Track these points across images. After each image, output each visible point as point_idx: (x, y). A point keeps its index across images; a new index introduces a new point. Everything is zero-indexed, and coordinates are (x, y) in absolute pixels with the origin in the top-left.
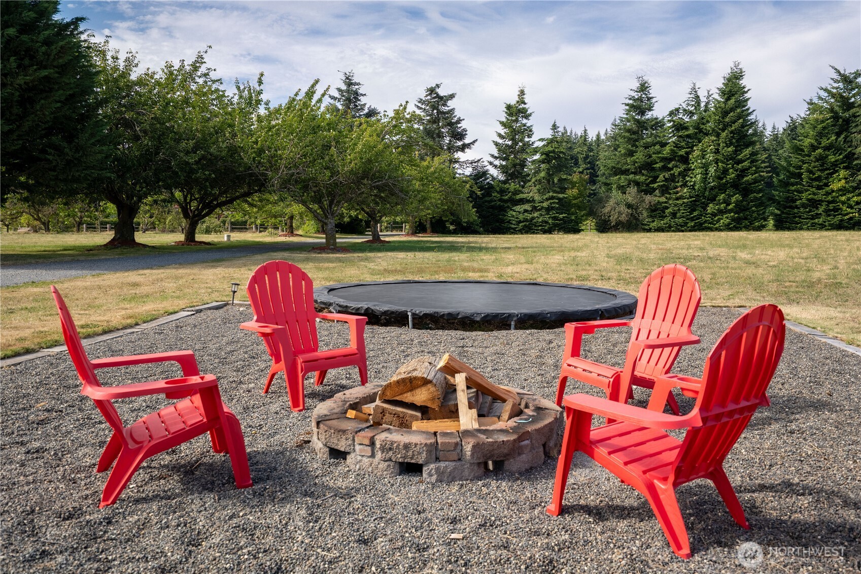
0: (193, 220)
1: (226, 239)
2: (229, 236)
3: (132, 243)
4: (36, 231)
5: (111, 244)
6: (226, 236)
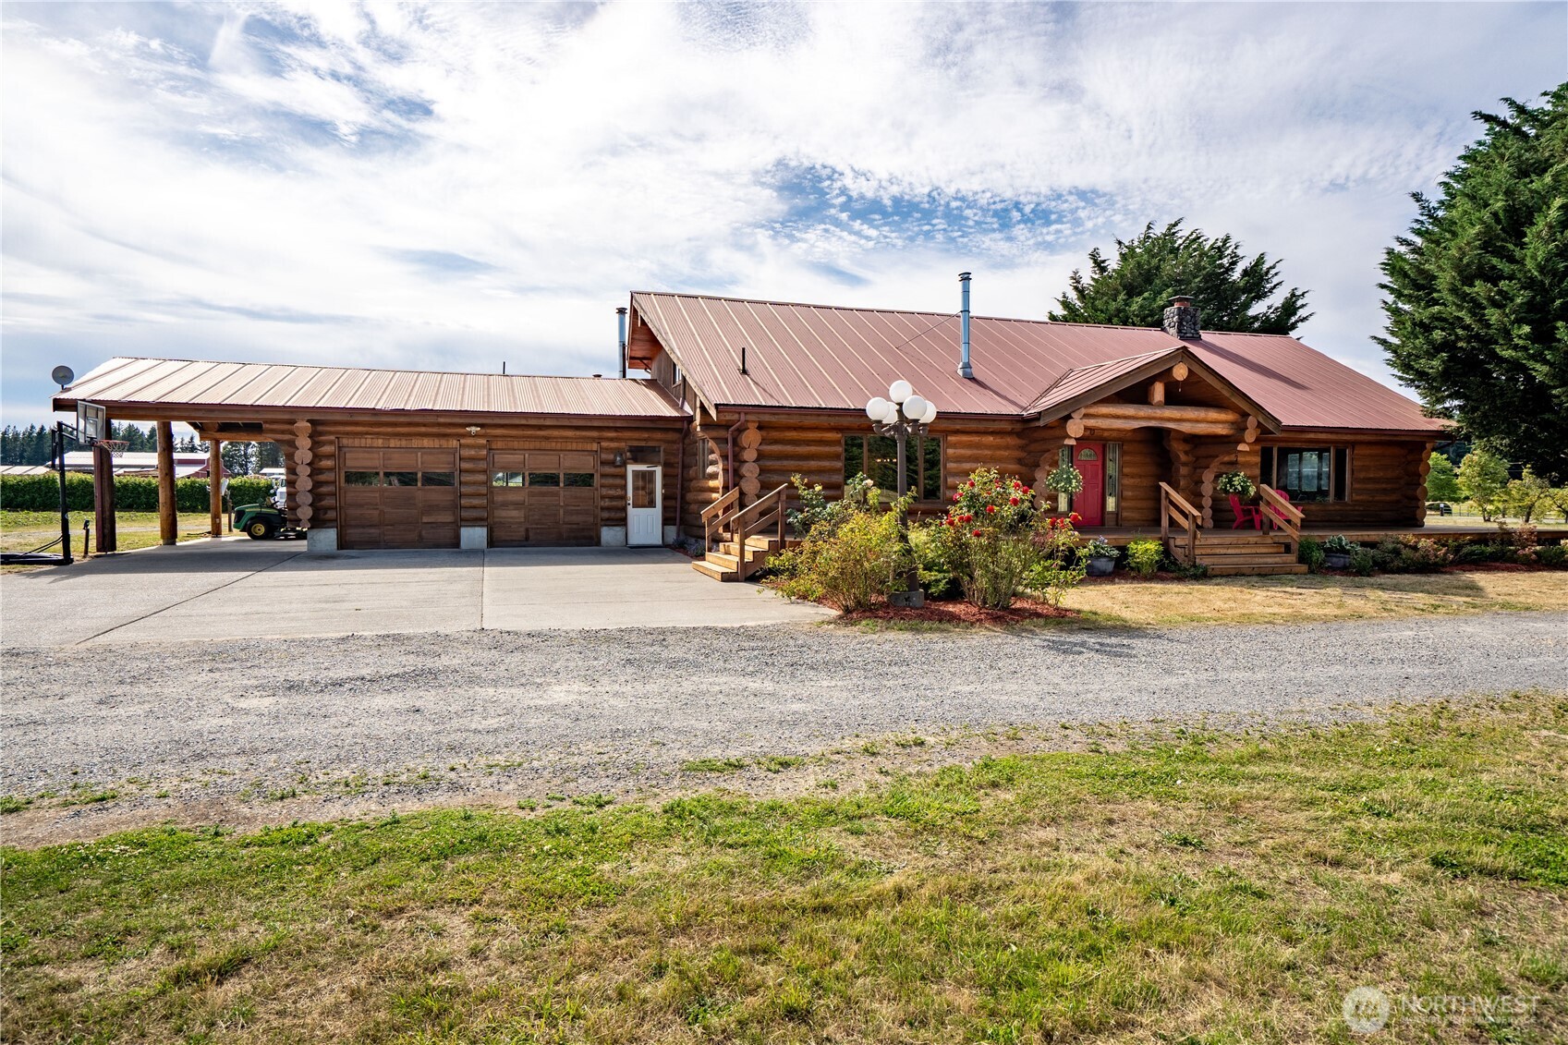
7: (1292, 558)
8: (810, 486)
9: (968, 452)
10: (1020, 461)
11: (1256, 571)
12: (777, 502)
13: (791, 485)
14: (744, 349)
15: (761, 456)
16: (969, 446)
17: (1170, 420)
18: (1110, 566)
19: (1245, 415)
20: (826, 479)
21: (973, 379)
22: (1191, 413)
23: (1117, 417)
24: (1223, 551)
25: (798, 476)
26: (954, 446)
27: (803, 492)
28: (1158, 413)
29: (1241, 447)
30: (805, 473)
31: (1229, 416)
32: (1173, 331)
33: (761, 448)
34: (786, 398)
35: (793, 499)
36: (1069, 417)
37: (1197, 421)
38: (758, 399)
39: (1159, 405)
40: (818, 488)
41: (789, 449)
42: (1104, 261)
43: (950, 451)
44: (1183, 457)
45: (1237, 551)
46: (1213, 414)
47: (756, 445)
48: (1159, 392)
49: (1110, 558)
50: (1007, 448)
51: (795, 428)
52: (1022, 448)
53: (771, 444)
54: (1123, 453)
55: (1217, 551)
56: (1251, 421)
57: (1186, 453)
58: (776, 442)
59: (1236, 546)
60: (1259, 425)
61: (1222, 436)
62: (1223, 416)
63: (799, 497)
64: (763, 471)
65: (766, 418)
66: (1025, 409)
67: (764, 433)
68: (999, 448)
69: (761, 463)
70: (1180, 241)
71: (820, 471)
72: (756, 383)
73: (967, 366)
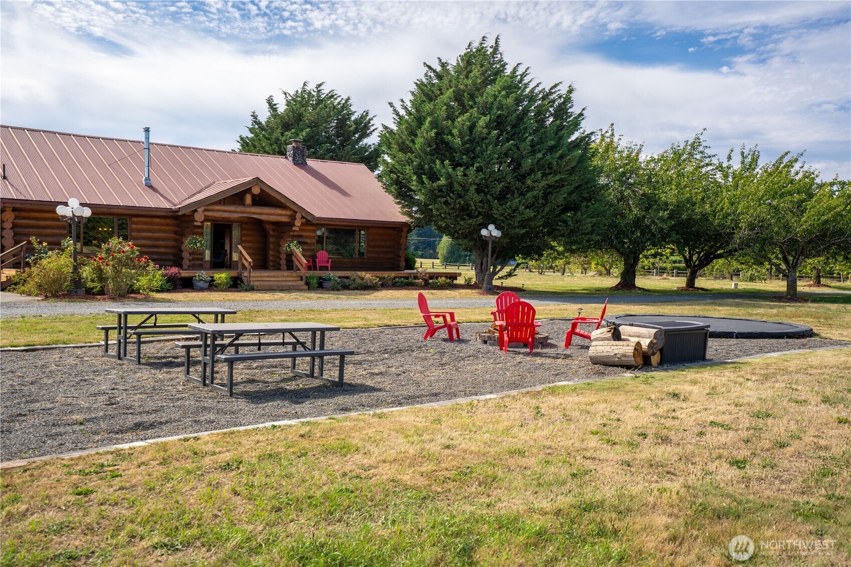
0: (693, 270)
1: (733, 287)
2: (736, 285)
3: (633, 286)
4: (601, 275)
5: (616, 288)
6: (733, 283)
7: (302, 283)
8: (40, 243)
9: (145, 227)
10: (176, 233)
11: (280, 288)
12: (21, 251)
13: (29, 243)
14: (4, 165)
15: (14, 226)
16: (146, 223)
17: (255, 213)
18: (206, 285)
19: (296, 212)
20: (50, 239)
21: (151, 187)
22: (266, 210)
23: (225, 211)
24: (267, 279)
25: (34, 238)
26: (136, 223)
27: (36, 245)
28: (248, 209)
29: (294, 228)
30: (37, 235)
31: (289, 213)
32: (290, 159)
33: (15, 221)
34: (30, 195)
35: (30, 250)
36: (195, 211)
37: (270, 214)
38: (12, 195)
39: (249, 206)
40: (45, 244)
41: (33, 222)
42: (275, 105)
43: (134, 226)
44: (272, 233)
45: (275, 279)
46: (279, 211)
47: (12, 220)
48: (248, 199)
49: (205, 281)
50: (168, 225)
51: (37, 211)
52: (177, 225)
53: (22, 219)
54: (242, 229)
55: (265, 279)
56: (298, 216)
57: (273, 230)
58: (25, 218)
59: (274, 276)
60: (303, 217)
61: (285, 222)
62: (284, 212)
63: (33, 249)
64: (15, 234)
65: (17, 206)
66: (175, 205)
67: (17, 213)
68: (162, 225)
69: (15, 230)
70: (323, 96)
71: (47, 235)
72: (12, 185)
73: (148, 179)
